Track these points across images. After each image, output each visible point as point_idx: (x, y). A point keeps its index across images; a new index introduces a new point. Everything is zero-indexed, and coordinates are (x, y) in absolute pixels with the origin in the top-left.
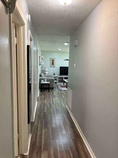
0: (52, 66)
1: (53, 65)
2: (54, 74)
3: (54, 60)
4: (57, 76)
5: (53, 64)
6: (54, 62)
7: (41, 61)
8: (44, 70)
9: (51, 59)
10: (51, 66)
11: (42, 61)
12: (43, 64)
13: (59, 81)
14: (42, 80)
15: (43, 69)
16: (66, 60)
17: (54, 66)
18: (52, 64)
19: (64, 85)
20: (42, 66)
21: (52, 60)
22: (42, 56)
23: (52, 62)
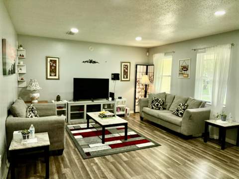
0: (50, 75)
1: (53, 74)
2: (58, 99)
3: (56, 61)
4: (65, 102)
5: (53, 71)
6: (55, 67)
7: (19, 63)
8: (28, 89)
9: (49, 59)
10: (49, 77)
11: (22, 63)
12: (24, 71)
13: (73, 116)
14: (15, 133)
15: (24, 85)
16: (87, 62)
17: (57, 77)
18: (51, 72)
19: (88, 128)
20: (23, 76)
21: (51, 61)
22: (22, 48)
23: (51, 66)
